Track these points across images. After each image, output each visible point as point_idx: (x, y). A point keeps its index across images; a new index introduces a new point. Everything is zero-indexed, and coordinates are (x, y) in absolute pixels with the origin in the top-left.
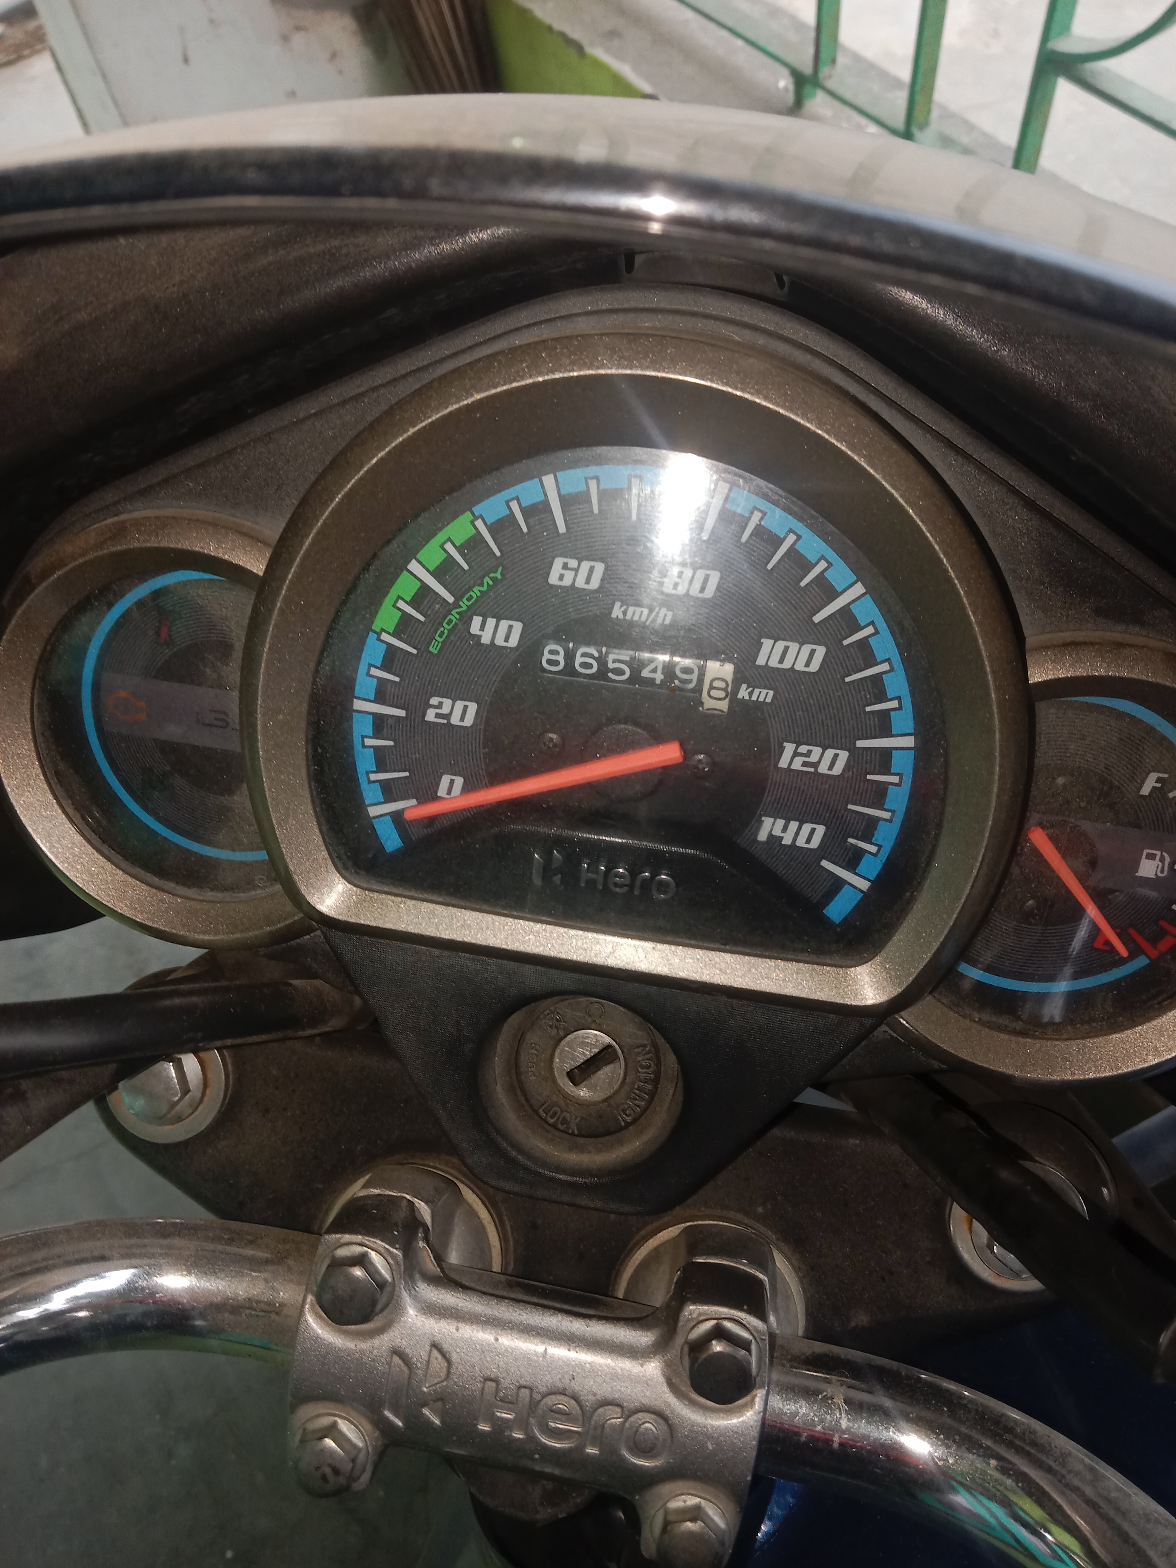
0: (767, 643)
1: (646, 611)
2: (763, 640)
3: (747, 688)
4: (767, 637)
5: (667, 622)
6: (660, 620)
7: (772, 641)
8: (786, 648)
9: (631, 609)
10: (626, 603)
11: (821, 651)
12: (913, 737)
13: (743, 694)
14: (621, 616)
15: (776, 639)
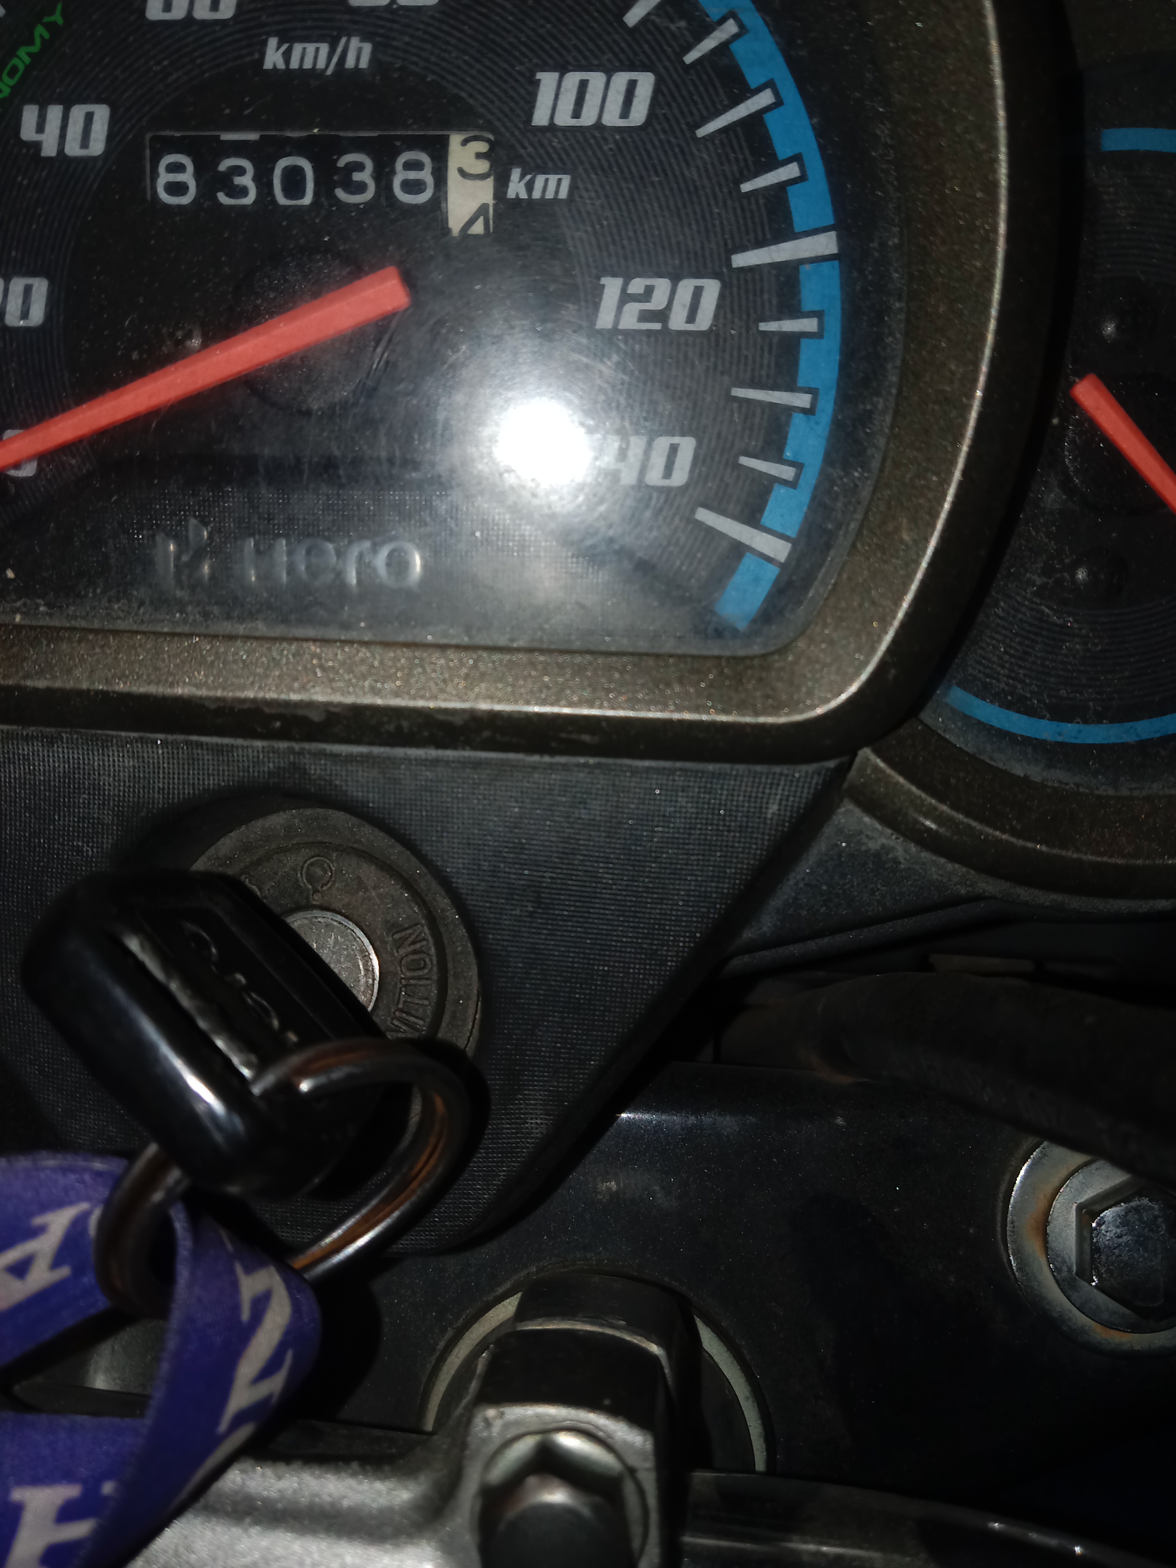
0: (547, 80)
1: (324, 48)
2: (540, 75)
3: (522, 177)
4: (545, 68)
5: (364, 64)
6: (350, 63)
7: (556, 75)
8: (583, 85)
9: (298, 48)
10: (287, 38)
11: (646, 82)
12: (833, 234)
13: (516, 188)
14: (281, 65)
15: (563, 69)
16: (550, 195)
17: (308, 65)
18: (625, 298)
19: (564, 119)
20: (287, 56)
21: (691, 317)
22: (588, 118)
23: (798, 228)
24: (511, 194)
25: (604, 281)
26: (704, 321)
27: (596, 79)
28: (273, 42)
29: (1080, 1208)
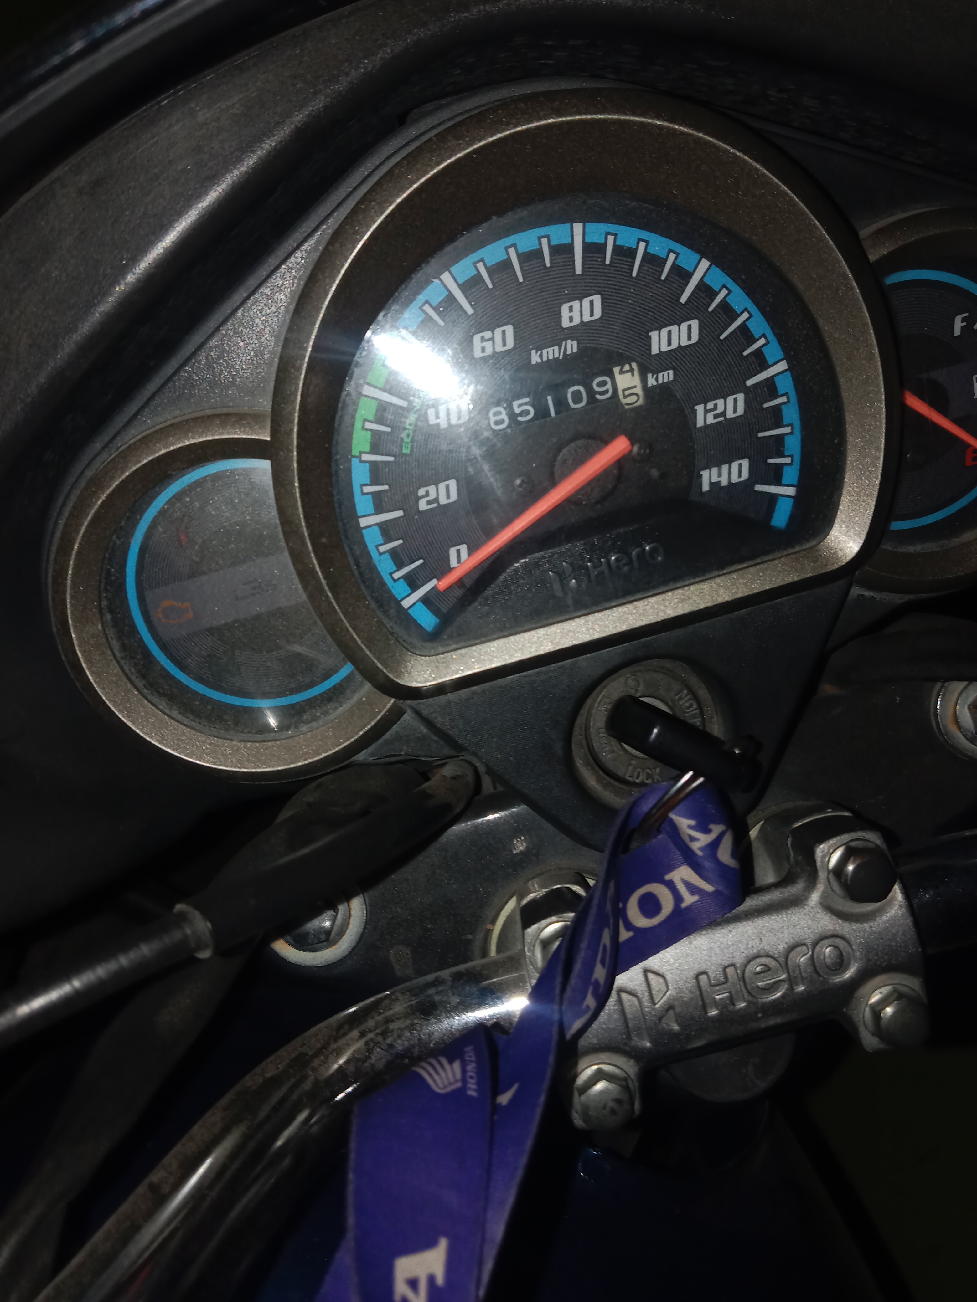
1: (556, 348)
2: (650, 334)
3: (653, 376)
4: (652, 330)
5: (575, 350)
6: (569, 352)
7: (657, 332)
8: (670, 332)
9: (545, 352)
10: (539, 348)
11: (695, 324)
12: (785, 361)
13: (651, 382)
14: (539, 361)
15: (659, 329)
16: (666, 380)
17: (551, 357)
18: (706, 411)
19: (665, 348)
20: (541, 356)
21: (735, 411)
22: (675, 345)
23: (770, 363)
24: (650, 385)
25: (696, 407)
26: (741, 410)
27: (674, 328)
28: (533, 352)
29: (969, 707)
